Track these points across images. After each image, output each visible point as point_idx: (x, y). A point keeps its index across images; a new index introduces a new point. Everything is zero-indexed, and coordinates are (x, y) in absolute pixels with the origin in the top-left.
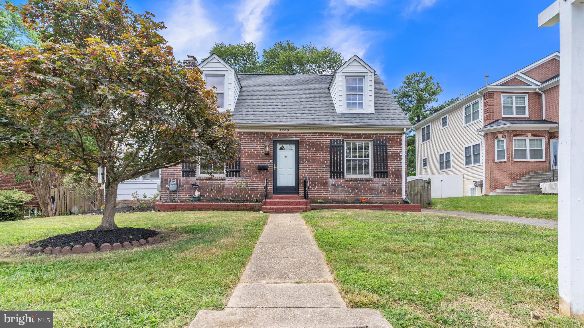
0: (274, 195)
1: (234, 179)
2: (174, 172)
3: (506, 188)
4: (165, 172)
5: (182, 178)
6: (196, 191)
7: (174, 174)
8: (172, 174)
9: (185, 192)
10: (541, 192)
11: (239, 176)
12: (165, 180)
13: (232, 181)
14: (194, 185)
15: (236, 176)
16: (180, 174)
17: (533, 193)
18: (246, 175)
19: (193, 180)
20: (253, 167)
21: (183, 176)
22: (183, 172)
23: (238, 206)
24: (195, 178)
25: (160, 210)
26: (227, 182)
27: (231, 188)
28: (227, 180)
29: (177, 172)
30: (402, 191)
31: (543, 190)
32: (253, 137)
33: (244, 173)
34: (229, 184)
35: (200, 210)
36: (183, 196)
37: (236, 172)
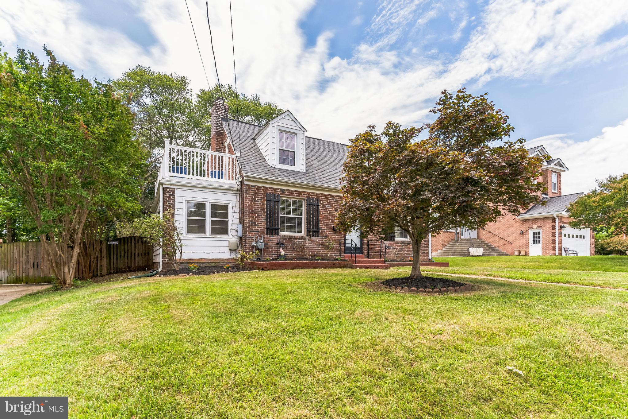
0: (345, 255)
1: (313, 238)
2: (258, 229)
3: (439, 251)
4: (249, 229)
5: (266, 236)
6: (281, 250)
7: (258, 232)
8: (256, 232)
9: (268, 250)
10: (469, 255)
11: (318, 236)
12: (248, 237)
13: (311, 240)
14: (277, 244)
15: (315, 236)
16: (264, 232)
17: (460, 255)
18: (323, 235)
19: (276, 239)
20: (329, 228)
21: (267, 234)
22: (267, 229)
23: (334, 264)
24: (279, 237)
25: (265, 269)
26: (307, 241)
27: (311, 247)
28: (307, 239)
29: (261, 230)
30: (428, 252)
31: (471, 254)
32: (329, 199)
33: (322, 234)
34: (309, 244)
35: (302, 268)
36: (266, 254)
37: (315, 232)
